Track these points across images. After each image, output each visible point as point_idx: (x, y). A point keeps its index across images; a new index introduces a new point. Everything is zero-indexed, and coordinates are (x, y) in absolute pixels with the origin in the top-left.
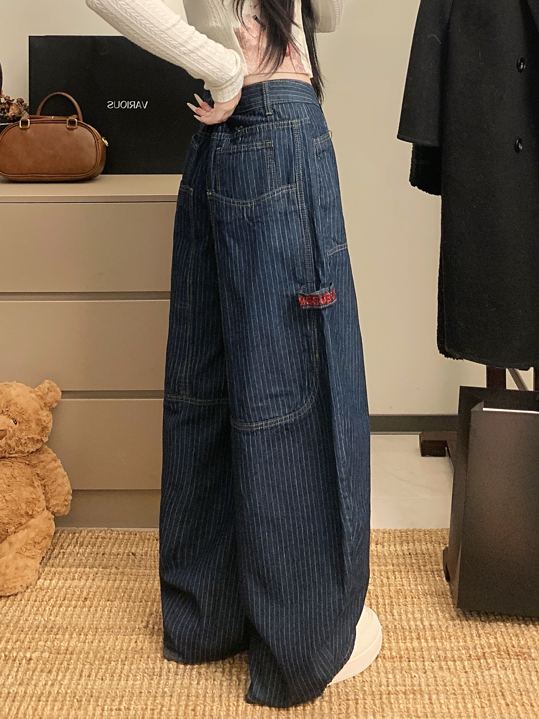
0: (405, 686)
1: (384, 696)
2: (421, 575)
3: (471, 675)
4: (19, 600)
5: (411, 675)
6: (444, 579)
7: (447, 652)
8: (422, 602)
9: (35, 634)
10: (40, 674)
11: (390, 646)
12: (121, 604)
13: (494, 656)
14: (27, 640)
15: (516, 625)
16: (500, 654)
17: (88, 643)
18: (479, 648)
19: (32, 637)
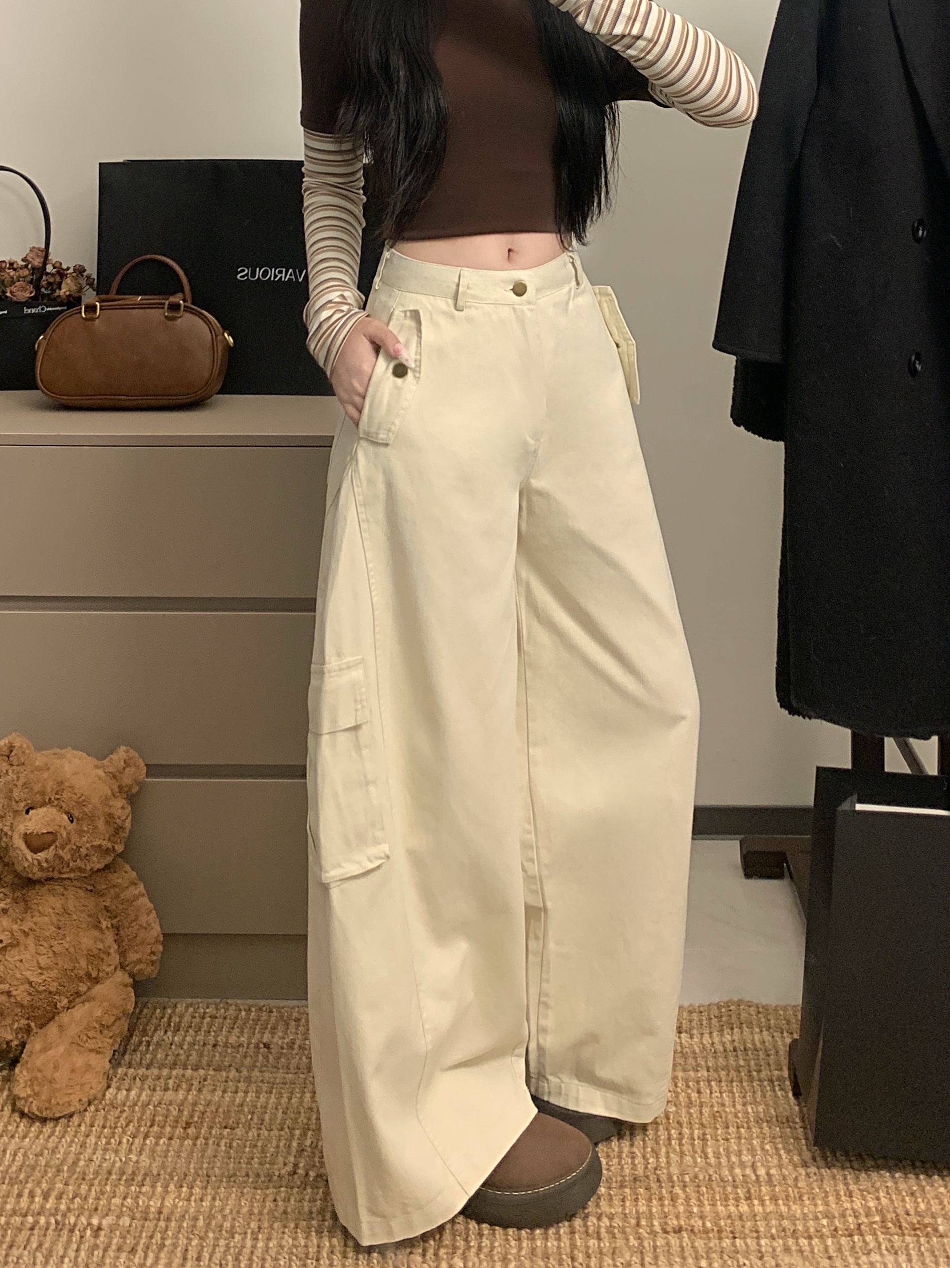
2: (753, 1087)
3: (838, 1262)
4: (76, 1124)
5: (738, 1262)
6: (790, 1094)
7: (798, 1222)
8: (755, 1135)
9: (106, 1184)
10: (117, 1254)
11: (701, 1212)
12: (247, 1133)
13: (875, 1229)
14: (93, 1194)
15: (911, 1176)
16: (885, 1227)
17: (195, 1201)
18: (850, 1216)
19: (101, 1190)
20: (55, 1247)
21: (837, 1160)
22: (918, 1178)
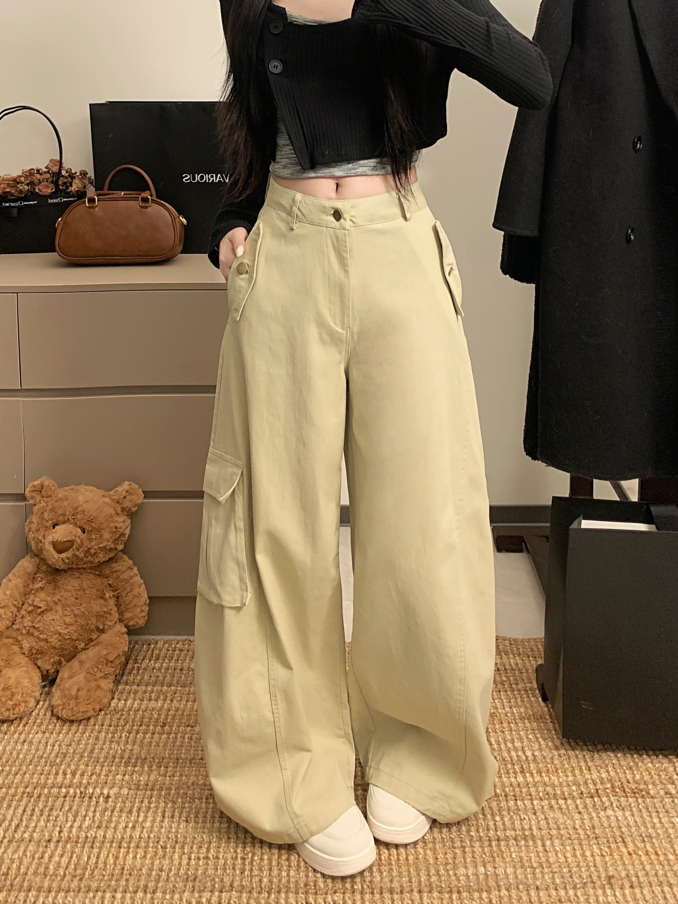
0: (515, 830)
1: (494, 843)
2: (515, 695)
3: (586, 816)
4: (92, 724)
5: (520, 817)
6: (540, 699)
7: (556, 788)
8: (521, 728)
9: (112, 766)
10: (120, 814)
13: (608, 793)
14: (104, 773)
15: (628, 755)
16: (614, 791)
17: (169, 777)
18: (591, 783)
19: (109, 770)
20: (80, 809)
21: (578, 745)
22: (632, 757)
